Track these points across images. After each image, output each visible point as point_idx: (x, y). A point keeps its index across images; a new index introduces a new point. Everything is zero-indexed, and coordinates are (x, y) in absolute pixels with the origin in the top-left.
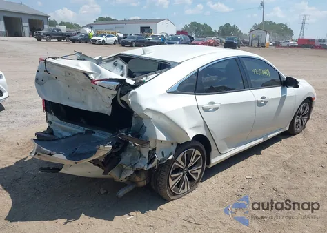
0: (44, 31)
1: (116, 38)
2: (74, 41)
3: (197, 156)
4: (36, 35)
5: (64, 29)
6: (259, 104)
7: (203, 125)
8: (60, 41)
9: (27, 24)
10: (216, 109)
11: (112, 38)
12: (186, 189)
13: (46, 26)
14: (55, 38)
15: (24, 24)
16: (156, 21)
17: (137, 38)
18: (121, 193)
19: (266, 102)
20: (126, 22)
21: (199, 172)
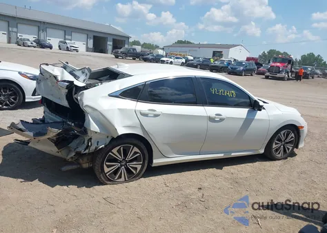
0: (121, 50)
1: (184, 61)
2: (146, 60)
3: (136, 153)
4: (115, 53)
5: (139, 49)
6: (211, 119)
7: (140, 126)
8: (134, 59)
9: (111, 43)
10: (156, 116)
11: (180, 60)
12: (123, 179)
13: (126, 46)
14: (130, 56)
15: (108, 43)
16: (229, 47)
17: (203, 61)
18: (65, 168)
19: (222, 120)
20: (200, 46)
21: (139, 167)
